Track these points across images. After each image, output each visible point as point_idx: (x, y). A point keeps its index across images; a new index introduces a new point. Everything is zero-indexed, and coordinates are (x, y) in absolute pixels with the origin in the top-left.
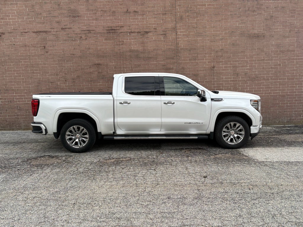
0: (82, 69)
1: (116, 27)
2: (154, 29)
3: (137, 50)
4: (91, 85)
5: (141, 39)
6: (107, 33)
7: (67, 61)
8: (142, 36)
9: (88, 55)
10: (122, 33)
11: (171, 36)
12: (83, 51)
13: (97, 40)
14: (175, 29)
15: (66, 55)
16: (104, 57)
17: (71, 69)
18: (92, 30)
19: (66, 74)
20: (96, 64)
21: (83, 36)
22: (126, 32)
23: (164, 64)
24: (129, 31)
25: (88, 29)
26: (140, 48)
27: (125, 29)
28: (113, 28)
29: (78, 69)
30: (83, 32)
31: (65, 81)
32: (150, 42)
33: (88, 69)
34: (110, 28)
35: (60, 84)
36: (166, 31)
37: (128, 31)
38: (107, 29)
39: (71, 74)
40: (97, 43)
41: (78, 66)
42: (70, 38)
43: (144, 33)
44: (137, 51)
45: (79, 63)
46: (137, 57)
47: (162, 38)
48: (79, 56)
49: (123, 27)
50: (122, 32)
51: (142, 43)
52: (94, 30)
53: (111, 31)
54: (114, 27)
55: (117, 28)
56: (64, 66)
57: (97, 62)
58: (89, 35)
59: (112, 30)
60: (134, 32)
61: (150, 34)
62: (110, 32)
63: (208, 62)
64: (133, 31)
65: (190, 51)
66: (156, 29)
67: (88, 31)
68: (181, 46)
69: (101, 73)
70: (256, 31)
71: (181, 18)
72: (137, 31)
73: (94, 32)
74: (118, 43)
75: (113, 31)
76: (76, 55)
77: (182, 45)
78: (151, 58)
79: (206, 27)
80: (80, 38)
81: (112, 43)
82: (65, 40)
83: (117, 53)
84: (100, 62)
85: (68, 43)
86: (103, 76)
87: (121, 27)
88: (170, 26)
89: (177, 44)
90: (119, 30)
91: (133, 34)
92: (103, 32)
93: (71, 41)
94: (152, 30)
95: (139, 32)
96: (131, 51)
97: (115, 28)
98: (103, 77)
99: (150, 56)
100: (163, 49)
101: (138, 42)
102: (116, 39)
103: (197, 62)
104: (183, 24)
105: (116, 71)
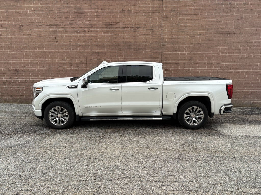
0: (84, 56)
1: (113, 23)
2: (144, 25)
3: (129, 42)
5: (133, 33)
6: (106, 27)
7: (73, 49)
8: (134, 31)
9: (90, 45)
11: (158, 32)
12: (86, 41)
13: (97, 33)
14: (161, 26)
15: (72, 45)
16: (102, 47)
17: (75, 56)
18: (94, 25)
19: (71, 60)
20: (96, 53)
21: (86, 30)
22: (121, 27)
23: (151, 54)
24: (124, 26)
25: (91, 24)
26: (132, 41)
27: (121, 25)
28: (111, 24)
29: (81, 56)
30: (86, 26)
31: (71, 65)
32: (141, 35)
33: (89, 56)
34: (108, 24)
35: (67, 67)
36: (154, 27)
37: (122, 26)
38: (106, 24)
39: (76, 60)
40: (97, 35)
41: (82, 54)
42: (75, 31)
43: (136, 28)
44: (129, 43)
45: (82, 51)
46: (129, 48)
47: (150, 33)
48: (83, 46)
49: (119, 23)
50: (117, 27)
51: (134, 37)
52: (95, 25)
53: (109, 26)
54: (111, 23)
55: (114, 24)
56: (71, 54)
57: (97, 51)
58: (91, 29)
59: (110, 25)
60: (128, 27)
61: (140, 29)
62: (108, 27)
63: (188, 54)
64: (126, 27)
65: (173, 44)
66: (146, 25)
67: (90, 26)
68: (166, 40)
69: (100, 60)
70: (228, 29)
71: (167, 17)
72: (130, 26)
73: (95, 26)
74: (114, 36)
75: (111, 26)
76: (80, 45)
77: (166, 38)
78: (140, 49)
79: (187, 25)
80: (84, 31)
81: (109, 36)
82: (72, 32)
83: (113, 44)
84: (99, 51)
85: (74, 35)
87: (117, 23)
88: (157, 23)
89: (163, 38)
90: (115, 25)
92: (102, 26)
93: (77, 33)
94: (142, 26)
95: (131, 28)
96: (125, 43)
97: (112, 24)
99: (140, 47)
100: (151, 41)
101: (130, 36)
102: (113, 32)
103: (178, 53)
104: (167, 21)
105: (112, 58)
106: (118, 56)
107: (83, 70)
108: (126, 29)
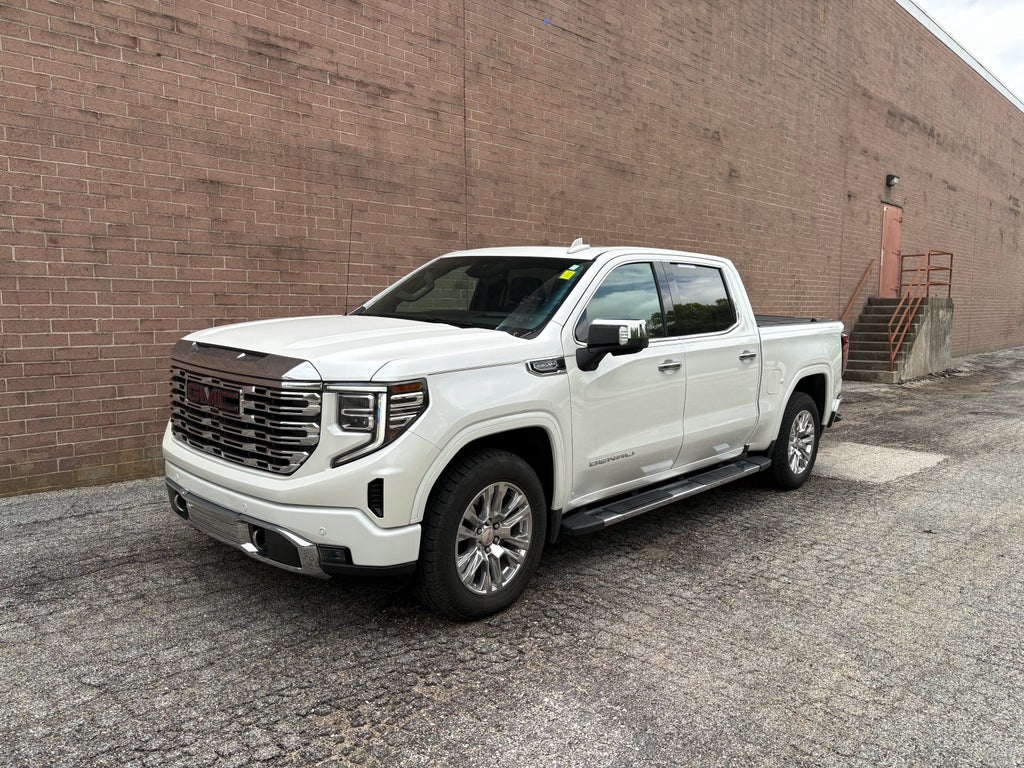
0: (137, 193)
1: (285, 39)
2: (406, 84)
3: (356, 148)
4: (181, 271)
5: (368, 111)
6: (250, 53)
7: (60, 142)
8: (371, 102)
9: (171, 132)
10: (307, 73)
11: (453, 125)
12: (143, 107)
13: (207, 75)
14: (460, 101)
15: (56, 112)
17: (82, 184)
18: (188, 24)
19: (53, 207)
20: (204, 181)
21: (146, 39)
22: (321, 71)
23: (434, 217)
24: (332, 69)
25: (171, 14)
26: (366, 146)
27: (316, 58)
28: (273, 40)
29: (117, 191)
30: (146, 19)
31: (53, 241)
32: (396, 127)
33: (167, 198)
34: (260, 37)
35: (21, 254)
36: (439, 102)
37: (326, 67)
38: (250, 35)
39: (85, 212)
40: (206, 86)
41: (122, 176)
42: (77, 31)
43: (377, 91)
44: (355, 154)
45: (126, 163)
46: (357, 177)
47: (427, 120)
49: (309, 46)
50: (304, 67)
52: (195, 26)
53: (264, 50)
54: (277, 36)
55: (289, 45)
56: (48, 168)
57: (208, 173)
58: (174, 41)
59: (270, 45)
60: (346, 79)
61: (395, 101)
62: (260, 54)
63: (537, 227)
64: (342, 74)
65: (496, 182)
66: (413, 87)
67: (168, 23)
68: (476, 163)
69: (226, 221)
70: (620, 158)
71: (478, 71)
72: (356, 76)
73: (195, 32)
75: (273, 53)
76: (111, 121)
77: (479, 159)
78: (396, 186)
79: (531, 117)
80: (130, 43)
81: (268, 101)
82: (53, 35)
83: (287, 147)
84: (219, 173)
85: (66, 53)
86: (233, 234)
87: (303, 44)
88: (450, 85)
89: (467, 154)
90: (294, 52)
91: (344, 84)
92: (232, 42)
93: (86, 47)
94: (402, 87)
95: (360, 83)
96: (336, 150)
97: (281, 43)
98: (231, 241)
99: (396, 181)
100: (430, 161)
101: (357, 120)
102: (285, 87)
103: (512, 223)
104: (480, 90)
105: (282, 219)
106: (308, 210)
107: (131, 272)
108: (342, 87)
